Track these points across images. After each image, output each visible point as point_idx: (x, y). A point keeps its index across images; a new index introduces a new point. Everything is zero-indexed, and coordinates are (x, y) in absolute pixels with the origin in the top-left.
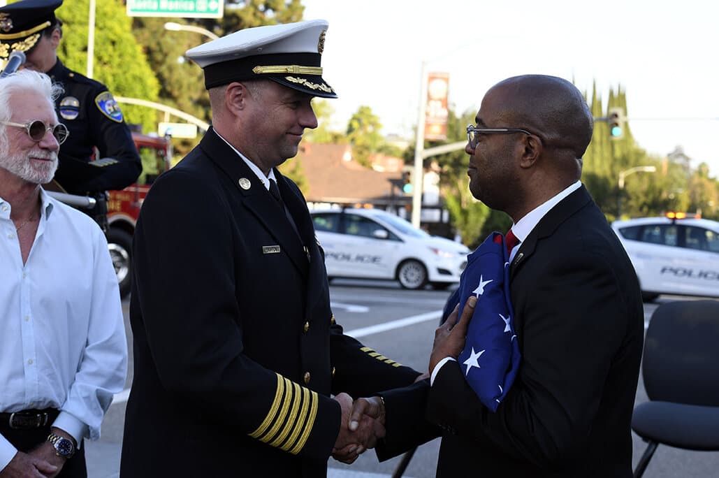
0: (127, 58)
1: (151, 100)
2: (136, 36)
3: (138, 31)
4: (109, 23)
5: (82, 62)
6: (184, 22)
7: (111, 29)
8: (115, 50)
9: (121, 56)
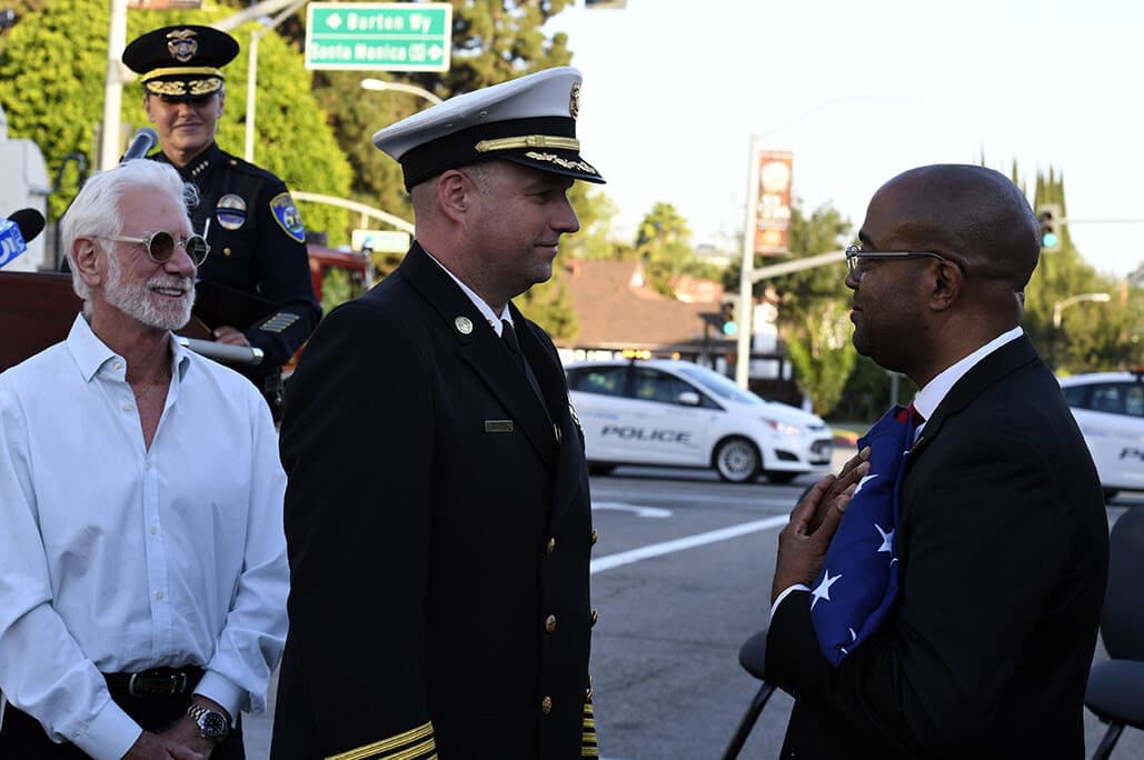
0: (305, 133)
1: (340, 195)
2: (318, 98)
3: (320, 92)
4: (277, 80)
5: (237, 139)
6: (391, 77)
7: (281, 89)
8: (286, 121)
9: (295, 129)
